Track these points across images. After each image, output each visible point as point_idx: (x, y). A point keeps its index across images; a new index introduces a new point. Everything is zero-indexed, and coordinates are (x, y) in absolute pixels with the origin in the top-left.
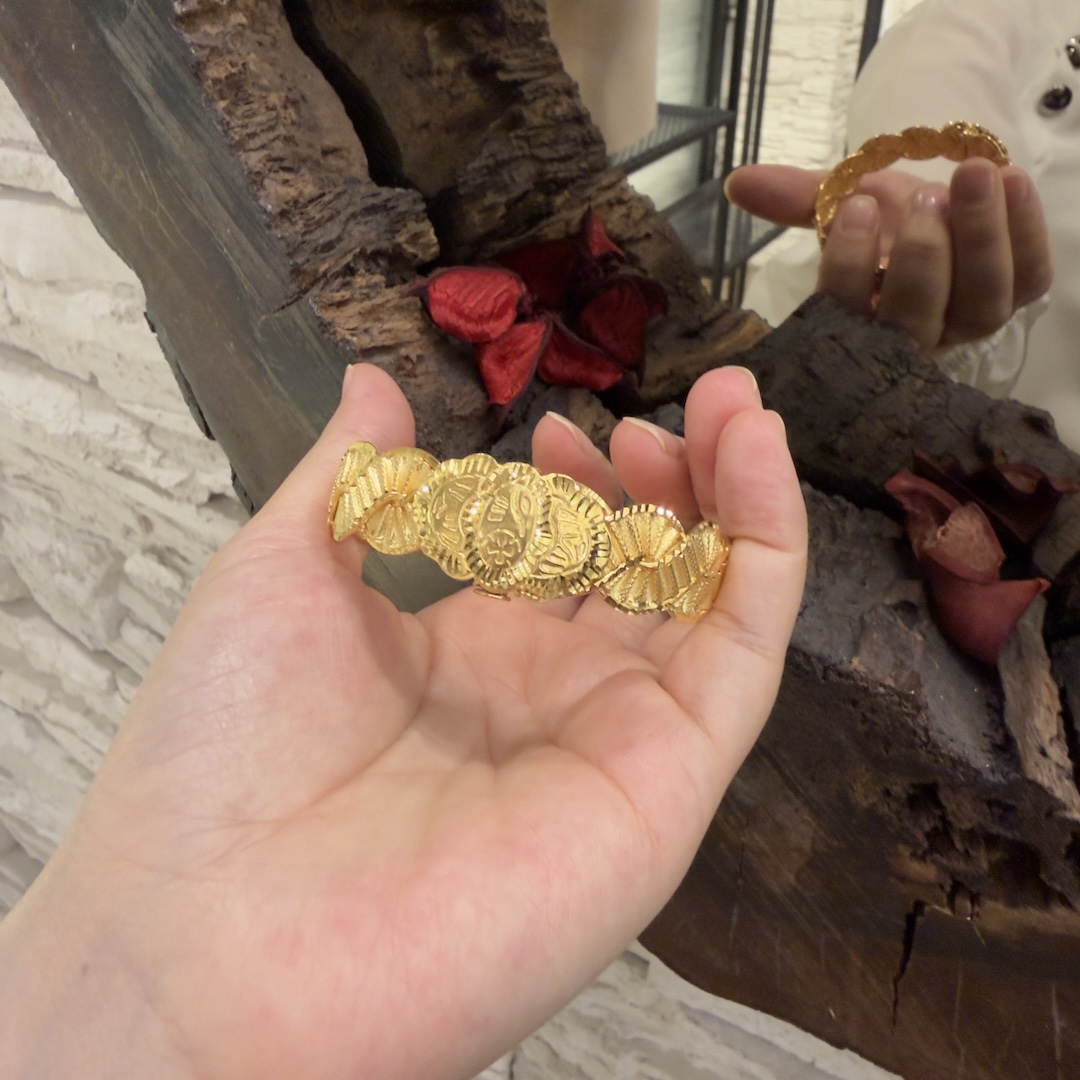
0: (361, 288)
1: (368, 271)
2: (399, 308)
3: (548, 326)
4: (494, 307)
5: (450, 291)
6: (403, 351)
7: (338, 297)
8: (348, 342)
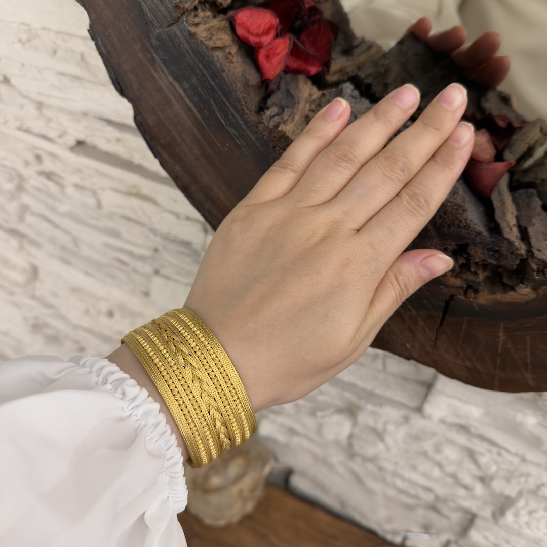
0: (202, 18)
1: (203, 10)
2: (219, 29)
3: (290, 40)
4: (264, 30)
5: (244, 19)
6: (228, 50)
7: (196, 20)
8: (204, 43)
